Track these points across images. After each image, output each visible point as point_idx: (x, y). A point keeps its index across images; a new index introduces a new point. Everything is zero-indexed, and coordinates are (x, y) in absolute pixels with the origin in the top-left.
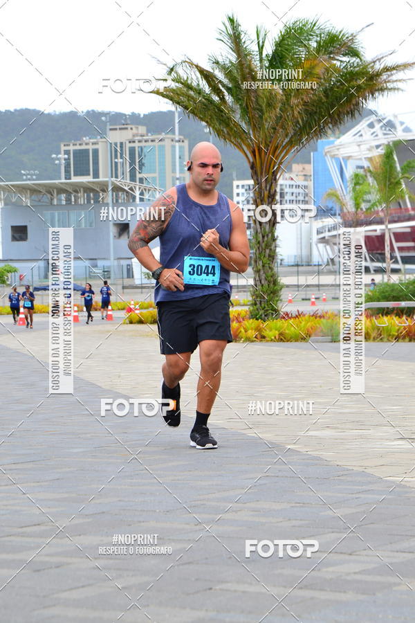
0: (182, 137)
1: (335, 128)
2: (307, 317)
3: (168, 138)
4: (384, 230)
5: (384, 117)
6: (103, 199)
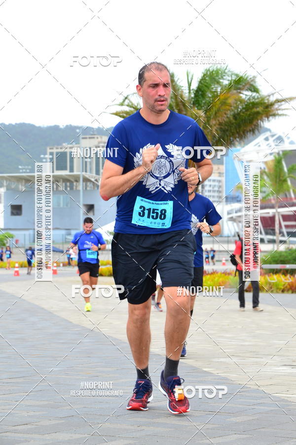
1: (241, 141)
4: (274, 213)
5: (275, 133)
6: (76, 187)
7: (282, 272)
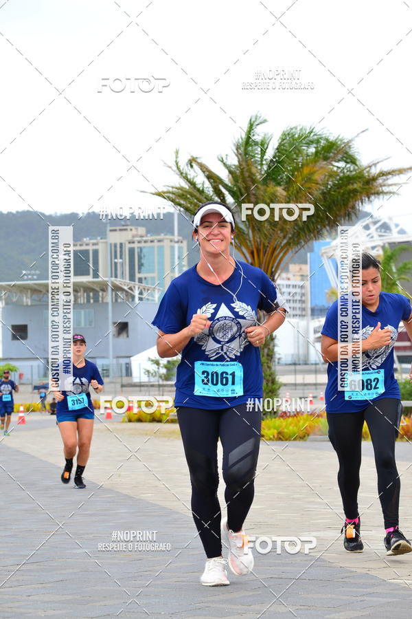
0: (181, 238)
3: (167, 239)
5: (379, 219)
6: (103, 298)
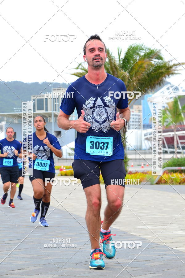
1: (152, 90)
2: (140, 174)
4: (173, 135)
5: (174, 85)
6: (50, 120)
7: (179, 171)
